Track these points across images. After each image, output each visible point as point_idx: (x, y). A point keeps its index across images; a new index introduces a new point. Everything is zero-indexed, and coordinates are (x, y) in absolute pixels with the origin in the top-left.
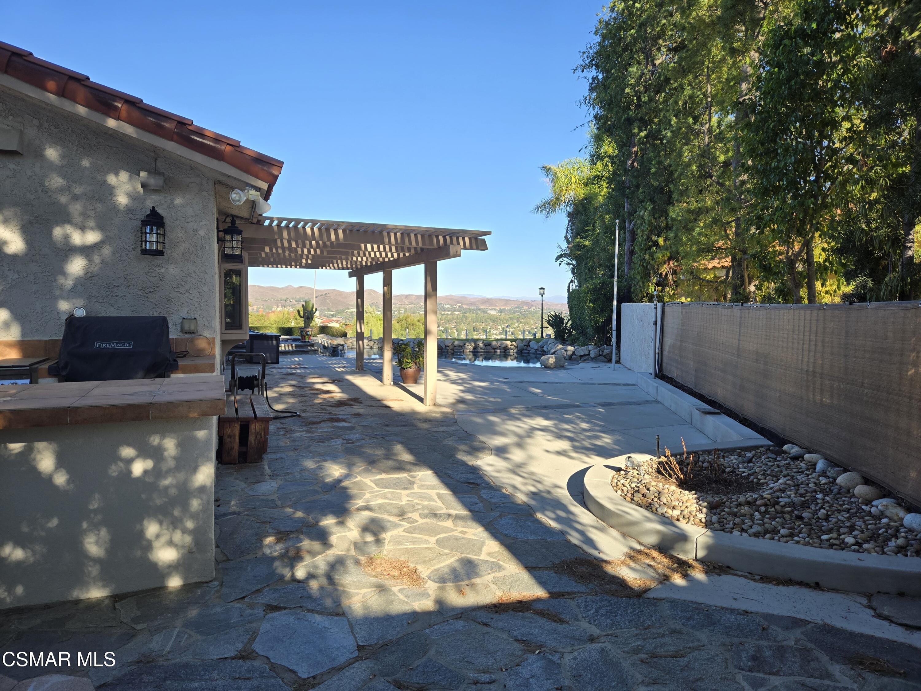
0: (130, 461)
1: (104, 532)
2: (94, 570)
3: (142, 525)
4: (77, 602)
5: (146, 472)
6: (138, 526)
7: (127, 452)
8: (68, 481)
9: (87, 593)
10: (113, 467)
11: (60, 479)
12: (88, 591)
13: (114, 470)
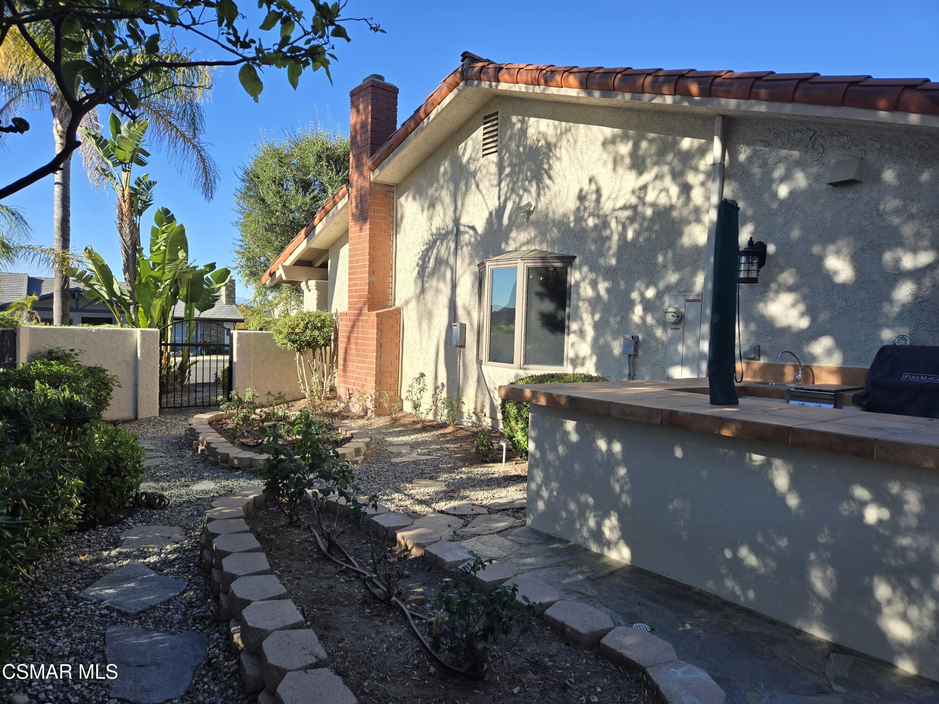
0: (863, 504)
1: (830, 572)
2: (819, 610)
3: (871, 580)
4: (799, 632)
5: (880, 522)
6: (867, 580)
7: (861, 493)
8: (800, 506)
9: (810, 628)
10: (845, 505)
11: (793, 501)
12: (810, 627)
13: (845, 508)
